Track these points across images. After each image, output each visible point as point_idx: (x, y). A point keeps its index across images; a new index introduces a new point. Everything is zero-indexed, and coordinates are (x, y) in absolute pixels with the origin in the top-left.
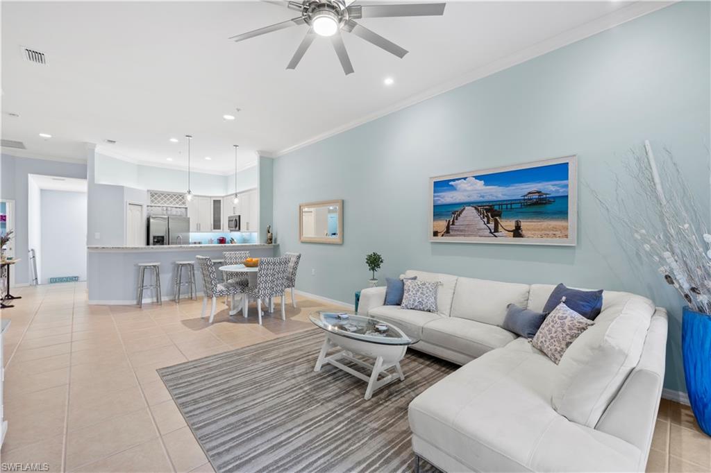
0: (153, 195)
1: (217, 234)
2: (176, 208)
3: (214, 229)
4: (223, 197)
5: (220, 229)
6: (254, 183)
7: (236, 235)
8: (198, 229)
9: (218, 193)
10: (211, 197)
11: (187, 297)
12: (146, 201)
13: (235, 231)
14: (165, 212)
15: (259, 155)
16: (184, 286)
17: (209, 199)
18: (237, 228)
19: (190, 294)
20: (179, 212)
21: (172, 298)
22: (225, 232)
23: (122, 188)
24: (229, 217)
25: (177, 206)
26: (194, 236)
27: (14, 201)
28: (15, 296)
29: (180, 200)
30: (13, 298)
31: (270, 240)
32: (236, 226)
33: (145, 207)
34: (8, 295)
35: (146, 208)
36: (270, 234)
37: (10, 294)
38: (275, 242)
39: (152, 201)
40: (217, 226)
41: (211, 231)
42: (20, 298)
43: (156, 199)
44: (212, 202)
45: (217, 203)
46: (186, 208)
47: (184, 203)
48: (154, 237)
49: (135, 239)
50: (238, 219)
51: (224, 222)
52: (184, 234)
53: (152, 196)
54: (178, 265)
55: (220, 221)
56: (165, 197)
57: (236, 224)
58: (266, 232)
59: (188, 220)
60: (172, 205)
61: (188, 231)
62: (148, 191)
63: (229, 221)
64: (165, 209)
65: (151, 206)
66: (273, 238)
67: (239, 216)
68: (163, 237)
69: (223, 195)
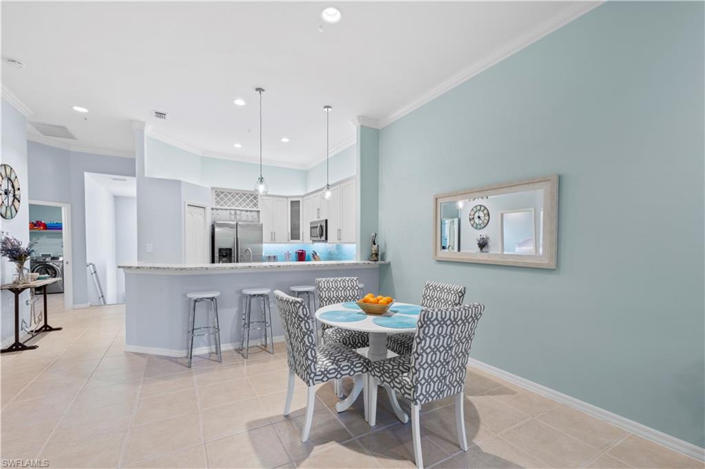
0: (220, 193)
1: (295, 246)
2: (247, 211)
3: (292, 239)
4: (303, 197)
5: (299, 239)
6: (352, 169)
7: (320, 247)
8: (273, 240)
9: (296, 192)
10: (287, 197)
11: (259, 344)
12: (210, 201)
13: (319, 241)
14: (233, 217)
15: (359, 125)
16: (256, 328)
17: (286, 199)
18: (323, 238)
19: (264, 339)
20: (251, 216)
21: (237, 345)
22: (306, 243)
23: (179, 182)
24: (311, 223)
25: (248, 209)
26: (268, 248)
27: (69, 205)
28: (54, 327)
29: (251, 201)
30: (51, 329)
31: (376, 256)
32: (321, 235)
33: (209, 210)
34: (46, 325)
35: (211, 210)
36: (375, 247)
37: (48, 324)
38: (383, 259)
39: (218, 202)
40: (295, 235)
41: (288, 242)
42: (59, 329)
43: (222, 199)
44: (289, 203)
45: (295, 205)
46: (259, 211)
47: (255, 205)
48: (220, 250)
49: (197, 256)
50: (324, 224)
51: (305, 230)
52: (256, 246)
53: (218, 195)
54: (246, 296)
55: (299, 229)
56: (233, 196)
57: (322, 231)
58: (371, 242)
59: (261, 228)
60: (241, 208)
61: (261, 242)
62: (212, 189)
63: (311, 228)
64: (233, 212)
65: (217, 209)
66: (379, 254)
67: (326, 221)
68: (230, 249)
69: (302, 194)
